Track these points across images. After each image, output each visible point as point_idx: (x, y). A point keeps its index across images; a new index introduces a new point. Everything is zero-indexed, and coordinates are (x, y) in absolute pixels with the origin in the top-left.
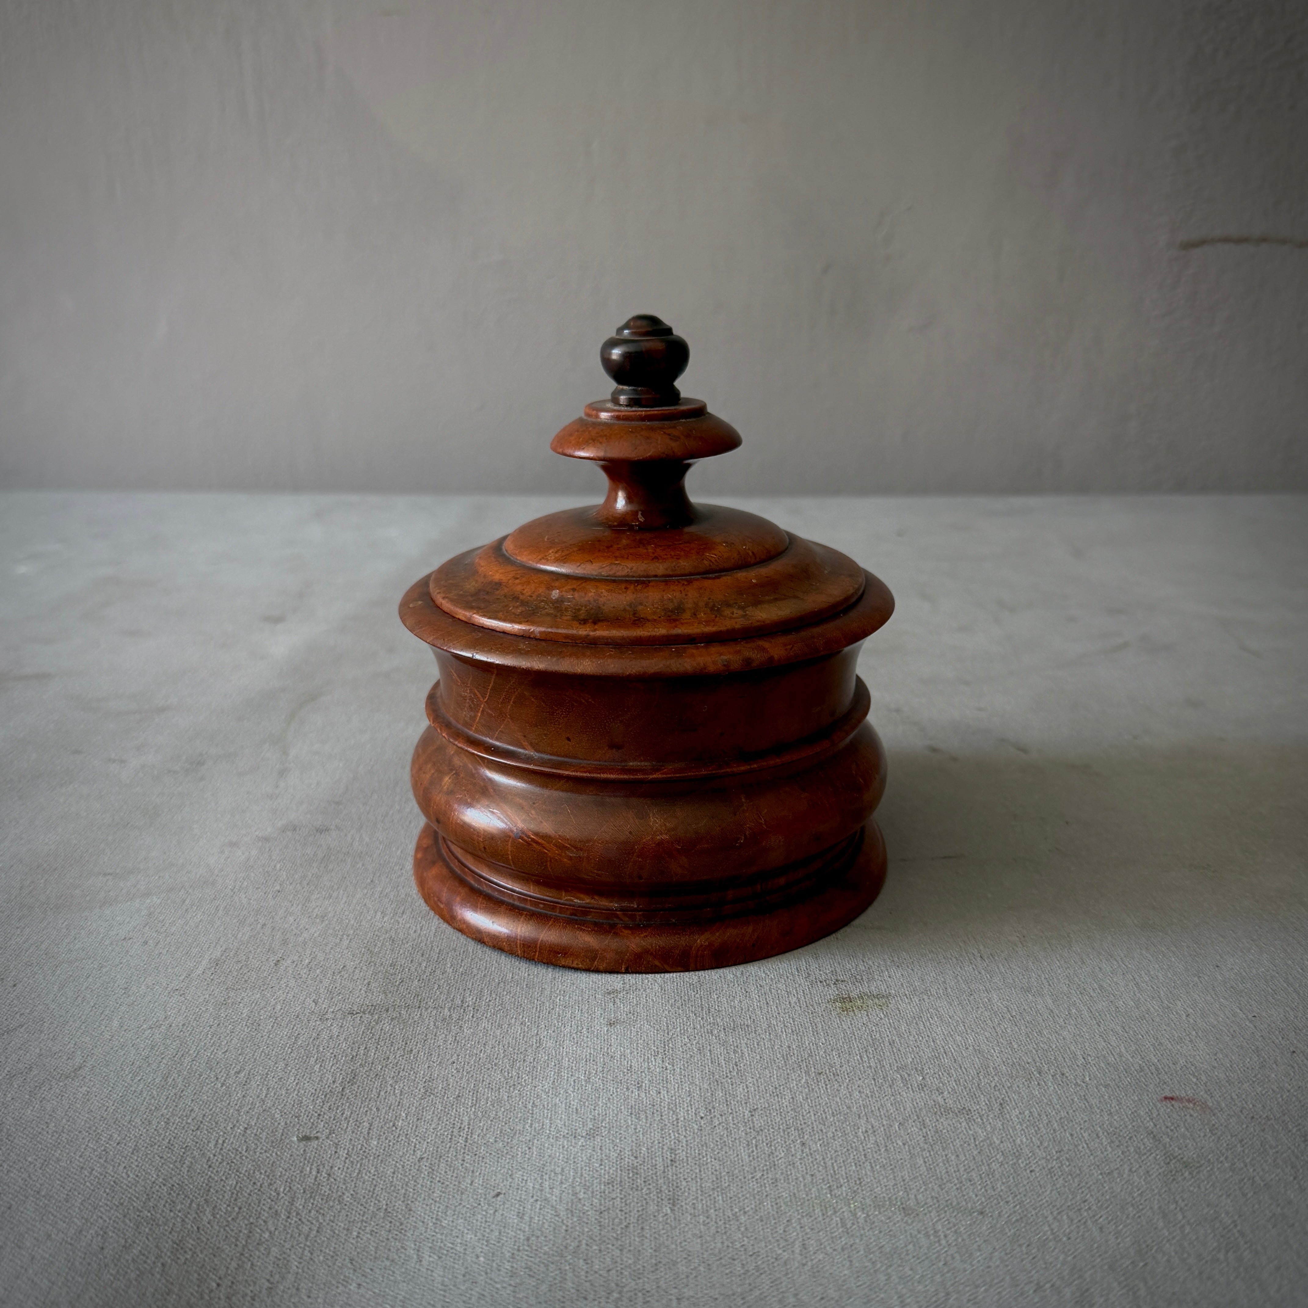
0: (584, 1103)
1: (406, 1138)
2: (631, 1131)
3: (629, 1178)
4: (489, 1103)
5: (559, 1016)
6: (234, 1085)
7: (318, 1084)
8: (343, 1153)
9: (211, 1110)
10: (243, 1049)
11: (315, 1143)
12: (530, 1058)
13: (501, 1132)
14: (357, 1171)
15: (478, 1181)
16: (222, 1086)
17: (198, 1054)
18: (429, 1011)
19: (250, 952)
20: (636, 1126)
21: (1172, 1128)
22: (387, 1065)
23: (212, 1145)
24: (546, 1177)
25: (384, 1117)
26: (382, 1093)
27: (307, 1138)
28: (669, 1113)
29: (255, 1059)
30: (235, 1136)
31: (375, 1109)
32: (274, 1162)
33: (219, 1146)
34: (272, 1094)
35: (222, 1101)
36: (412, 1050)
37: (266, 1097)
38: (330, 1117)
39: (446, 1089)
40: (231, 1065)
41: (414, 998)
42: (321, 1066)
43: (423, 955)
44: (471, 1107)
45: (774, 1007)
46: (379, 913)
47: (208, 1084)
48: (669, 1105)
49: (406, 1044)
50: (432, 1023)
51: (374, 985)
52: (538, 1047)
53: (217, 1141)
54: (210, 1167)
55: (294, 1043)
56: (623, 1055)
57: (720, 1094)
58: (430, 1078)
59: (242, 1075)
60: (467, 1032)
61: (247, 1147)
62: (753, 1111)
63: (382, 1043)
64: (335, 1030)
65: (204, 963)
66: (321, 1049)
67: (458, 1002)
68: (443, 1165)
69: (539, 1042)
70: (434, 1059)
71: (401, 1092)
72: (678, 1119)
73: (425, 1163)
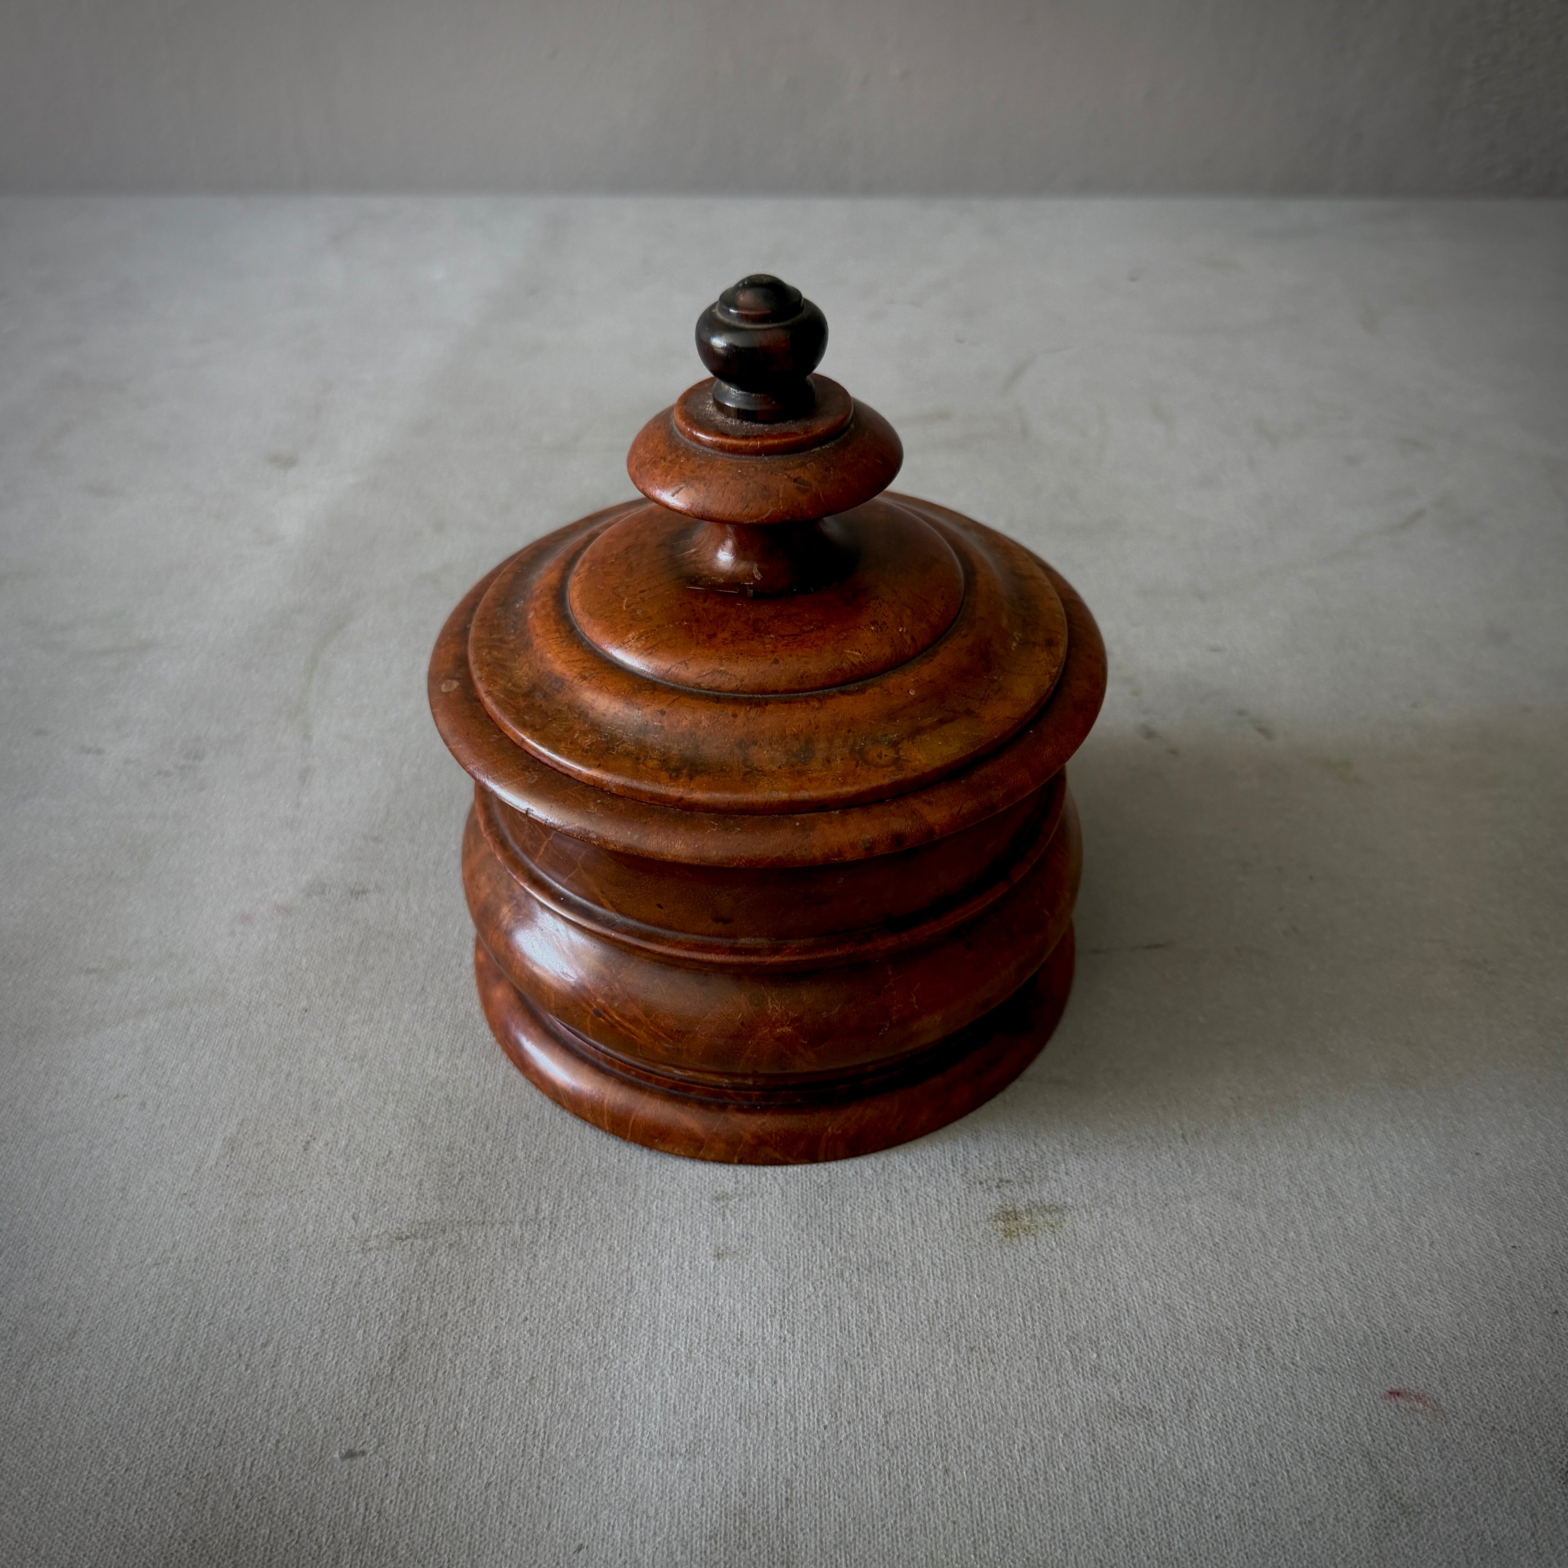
0: (684, 1395)
1: (470, 1449)
2: (739, 1449)
3: (735, 1528)
4: (570, 1390)
5: (656, 1236)
6: (261, 1366)
7: (362, 1363)
8: (395, 1476)
9: (234, 1411)
10: (269, 1303)
11: (360, 1462)
12: (619, 1313)
13: (583, 1440)
14: (412, 1506)
15: (557, 1524)
16: (246, 1370)
17: (215, 1313)
18: (496, 1229)
19: (273, 1125)
20: (745, 1439)
21: (1394, 1445)
22: (445, 1325)
23: (238, 1470)
24: (637, 1522)
25: (443, 1414)
26: (440, 1374)
27: (351, 1455)
28: (786, 1417)
29: (285, 1321)
30: (265, 1455)
31: (431, 1402)
32: (313, 1495)
33: (247, 1471)
34: (307, 1381)
35: (247, 1395)
36: (475, 1299)
37: (300, 1386)
38: (378, 1418)
39: (516, 1365)
40: (256, 1331)
41: (477, 1207)
42: (365, 1332)
43: (487, 1128)
44: (548, 1396)
45: (920, 1229)
46: (432, 1051)
47: (230, 1366)
48: (786, 1405)
49: (468, 1287)
50: (499, 1250)
51: (427, 1185)
52: (630, 1291)
53: (244, 1464)
54: (237, 1507)
55: (331, 1293)
56: (733, 1312)
57: (849, 1385)
58: (498, 1346)
59: (270, 1348)
60: (543, 1265)
61: (281, 1472)
62: (888, 1415)
63: (438, 1289)
64: (381, 1268)
65: (217, 1145)
66: (364, 1302)
67: (531, 1211)
68: (514, 1495)
69: (631, 1282)
70: (503, 1313)
71: (463, 1371)
72: (796, 1429)
73: (493, 1492)
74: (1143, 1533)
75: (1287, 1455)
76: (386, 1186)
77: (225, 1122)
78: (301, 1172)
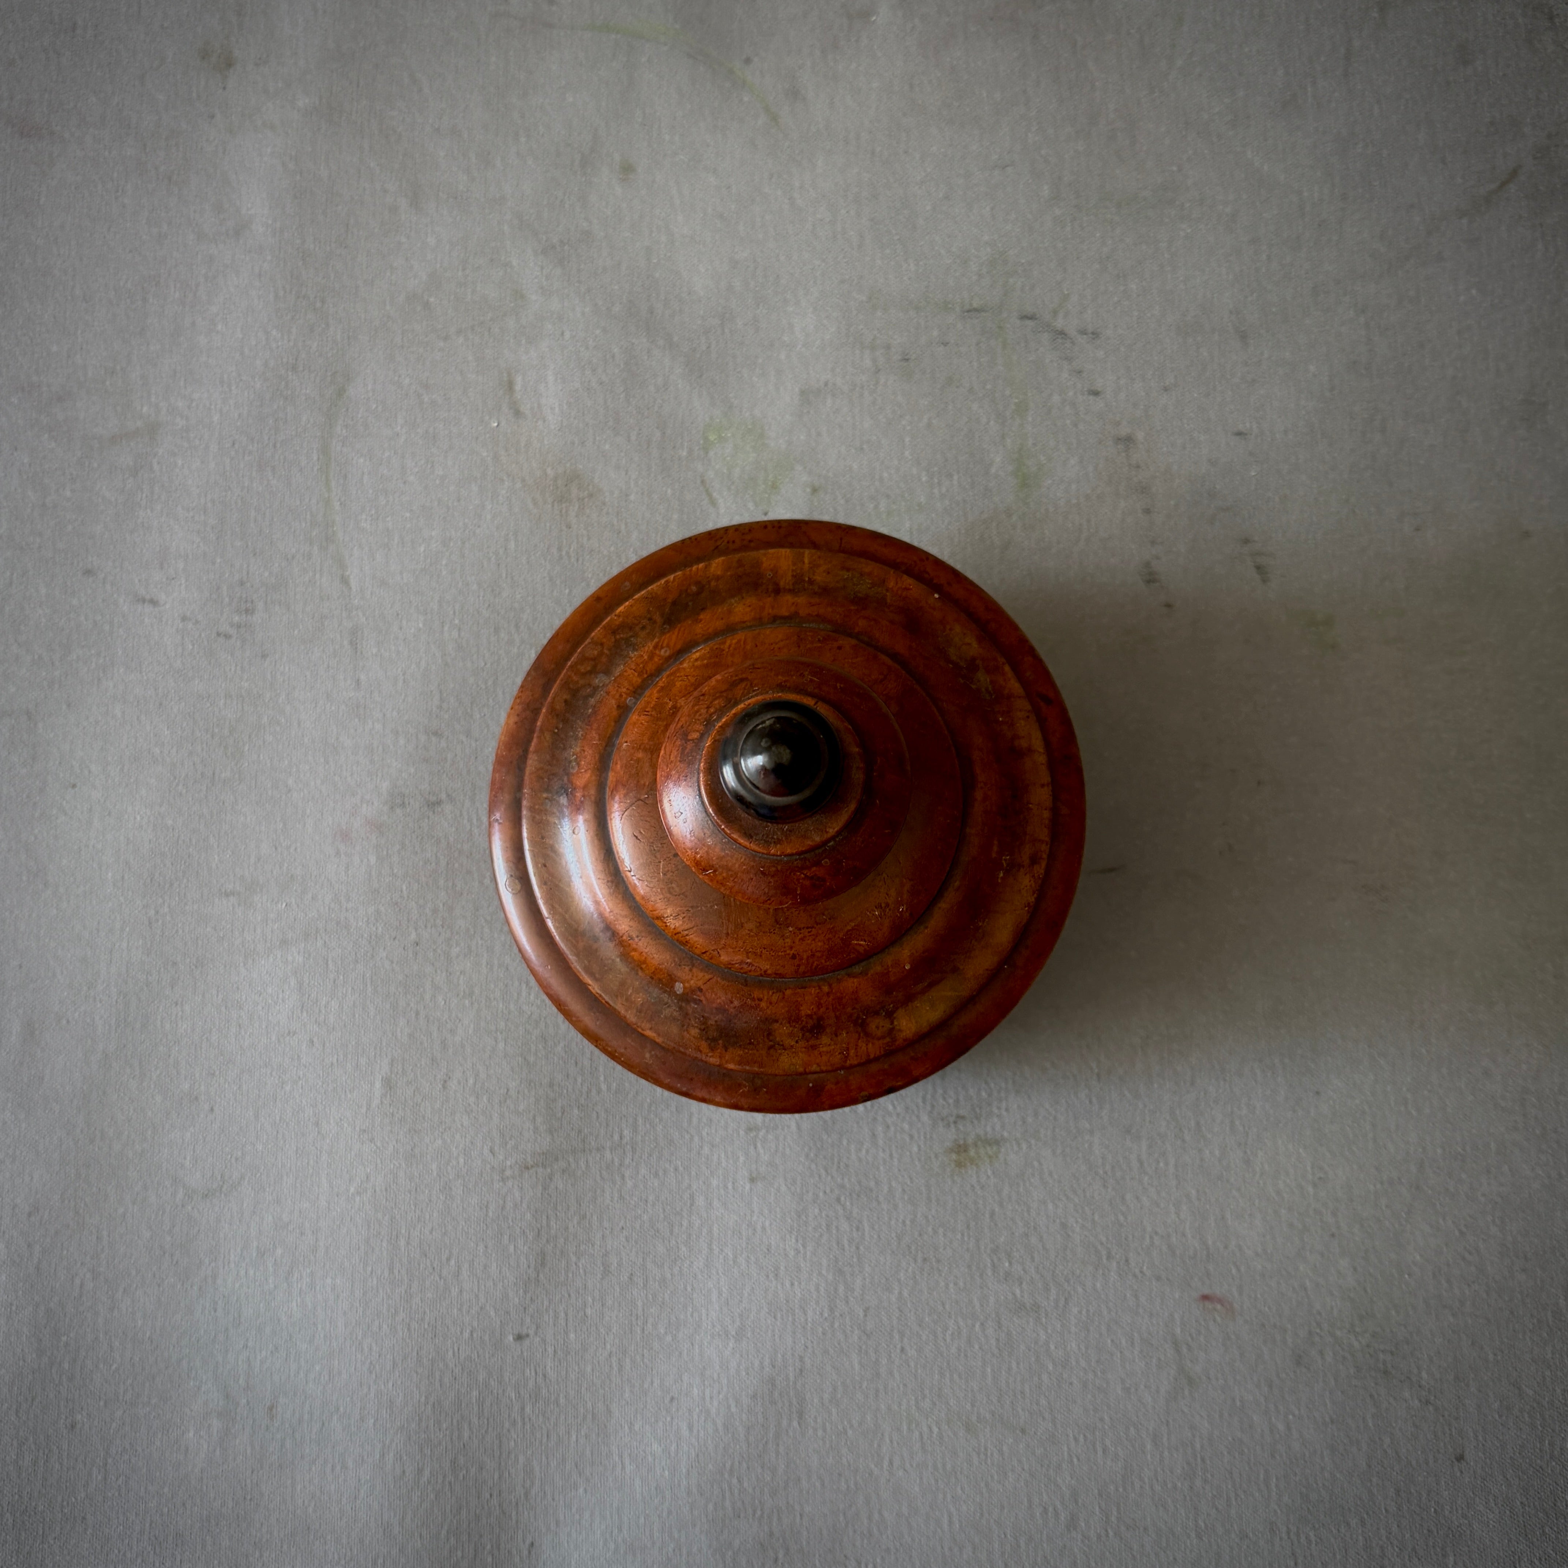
0: (732, 1291)
1: (596, 1328)
2: (770, 1334)
3: (768, 1390)
4: (657, 1283)
5: (707, 1159)
6: (450, 1277)
7: (517, 1270)
8: (550, 1350)
9: (439, 1311)
10: (445, 1226)
11: (527, 1342)
12: (685, 1223)
13: (669, 1321)
14: (564, 1369)
15: (657, 1382)
16: (440, 1280)
17: (409, 1234)
18: (593, 1155)
20: (773, 1327)
22: (568, 1236)
23: (450, 1353)
24: (707, 1383)
25: (576, 1304)
26: (570, 1274)
27: (519, 1337)
28: (800, 1311)
29: (459, 1240)
30: (465, 1341)
31: (566, 1295)
32: (501, 1366)
33: (456, 1353)
34: (483, 1287)
35: (445, 1298)
36: (585, 1214)
37: (478, 1291)
38: (534, 1310)
39: (620, 1265)
40: (441, 1249)
41: (578, 1137)
42: (514, 1246)
43: (576, 1063)
44: (643, 1288)
45: (896, 1160)
46: (524, 986)
47: (428, 1276)
48: (800, 1302)
49: (580, 1205)
50: (598, 1172)
51: (539, 1120)
52: (692, 1205)
53: (453, 1348)
54: (455, 1379)
55: (486, 1215)
56: (764, 1228)
57: (841, 1288)
58: (606, 1251)
59: (453, 1262)
60: (630, 1184)
61: (478, 1353)
62: (866, 1310)
63: (559, 1208)
64: (517, 1194)
65: (378, 1085)
66: (510, 1221)
67: (616, 1137)
68: (628, 1360)
69: (692, 1197)
70: (606, 1224)
71: (585, 1271)
72: (806, 1320)
73: (614, 1360)
74: (1022, 1393)
75: (1123, 1341)
76: (510, 1122)
77: (379, 1062)
78: (446, 1109)
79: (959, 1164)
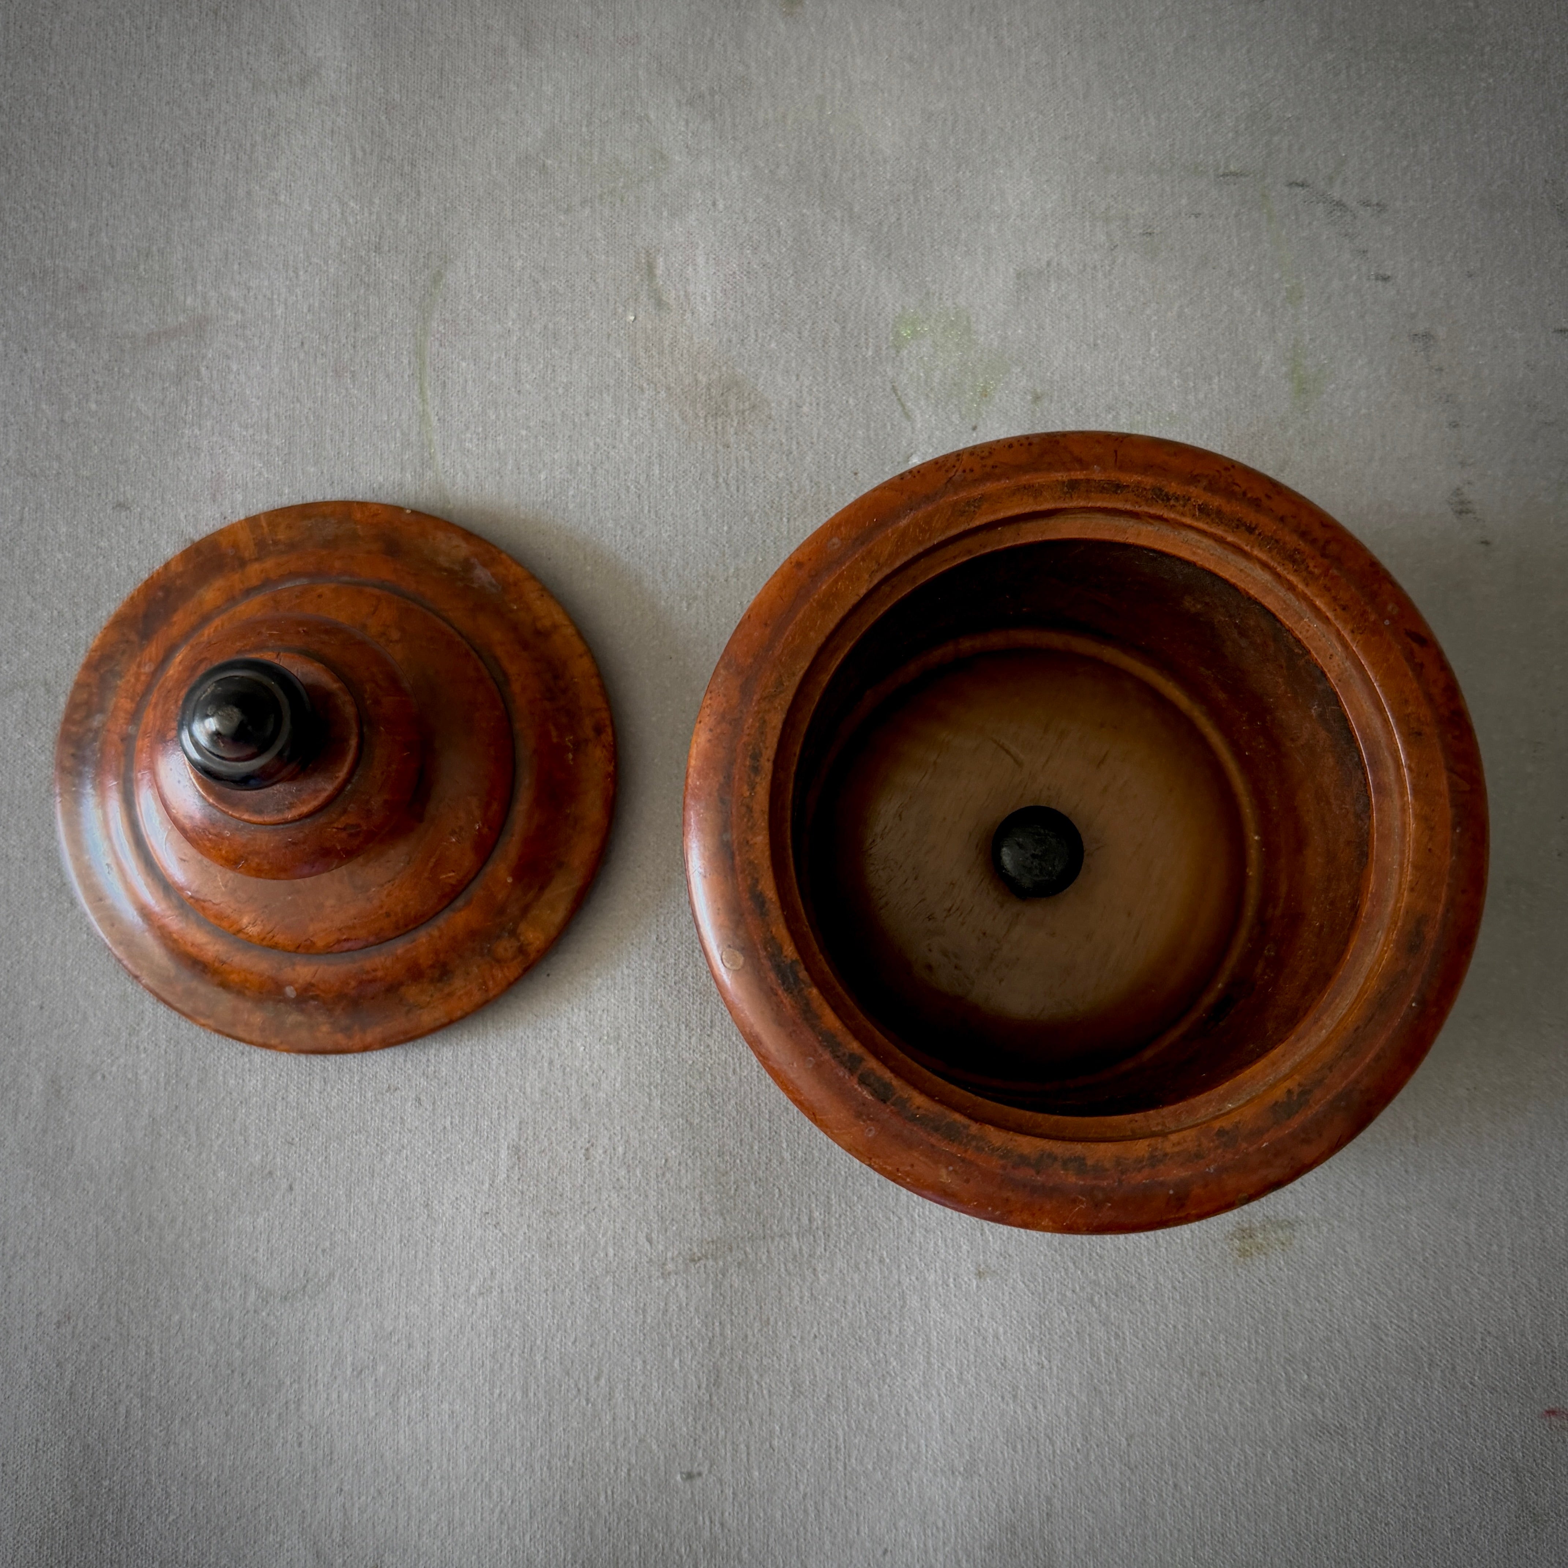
0: (958, 1416)
1: (786, 1464)
2: (1008, 1470)
3: (1007, 1540)
4: (861, 1407)
5: (921, 1248)
6: (599, 1400)
7: (684, 1392)
8: (729, 1492)
9: (587, 1445)
10: (592, 1335)
11: (698, 1482)
12: (895, 1330)
13: (878, 1454)
14: (747, 1516)
15: (865, 1530)
16: (587, 1404)
17: (547, 1346)
18: (776, 1243)
19: (550, 1128)
20: (1012, 1461)
22: (747, 1348)
23: (602, 1498)
24: (929, 1532)
25: (759, 1434)
26: (751, 1396)
27: (690, 1476)
28: (1045, 1441)
29: (610, 1353)
30: (621, 1483)
31: (747, 1423)
32: (667, 1514)
33: (610, 1498)
34: (641, 1413)
35: (594, 1428)
36: (768, 1319)
37: (636, 1418)
38: (706, 1442)
39: (813, 1383)
40: (587, 1365)
41: (756, 1220)
42: (680, 1361)
43: (751, 1125)
44: (844, 1412)
47: (572, 1400)
48: (1045, 1430)
49: (761, 1308)
50: (782, 1266)
51: (707, 1198)
52: (903, 1307)
53: (606, 1492)
54: (609, 1530)
55: (644, 1322)
56: (996, 1336)
57: (1098, 1411)
58: (795, 1365)
59: (603, 1381)
60: (823, 1279)
61: (637, 1497)
62: (1130, 1438)
63: (735, 1312)
64: (682, 1293)
65: (504, 1154)
66: (674, 1329)
67: (805, 1220)
68: (827, 1504)
69: (903, 1296)
70: (794, 1331)
71: (770, 1391)
72: (1054, 1452)
73: (810, 1504)
74: (1326, 1538)
75: (1451, 1469)
76: (670, 1201)
77: (504, 1124)
78: (589, 1186)
79: (1243, 1253)
